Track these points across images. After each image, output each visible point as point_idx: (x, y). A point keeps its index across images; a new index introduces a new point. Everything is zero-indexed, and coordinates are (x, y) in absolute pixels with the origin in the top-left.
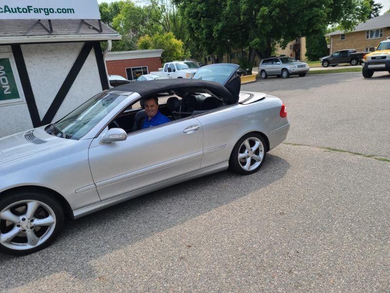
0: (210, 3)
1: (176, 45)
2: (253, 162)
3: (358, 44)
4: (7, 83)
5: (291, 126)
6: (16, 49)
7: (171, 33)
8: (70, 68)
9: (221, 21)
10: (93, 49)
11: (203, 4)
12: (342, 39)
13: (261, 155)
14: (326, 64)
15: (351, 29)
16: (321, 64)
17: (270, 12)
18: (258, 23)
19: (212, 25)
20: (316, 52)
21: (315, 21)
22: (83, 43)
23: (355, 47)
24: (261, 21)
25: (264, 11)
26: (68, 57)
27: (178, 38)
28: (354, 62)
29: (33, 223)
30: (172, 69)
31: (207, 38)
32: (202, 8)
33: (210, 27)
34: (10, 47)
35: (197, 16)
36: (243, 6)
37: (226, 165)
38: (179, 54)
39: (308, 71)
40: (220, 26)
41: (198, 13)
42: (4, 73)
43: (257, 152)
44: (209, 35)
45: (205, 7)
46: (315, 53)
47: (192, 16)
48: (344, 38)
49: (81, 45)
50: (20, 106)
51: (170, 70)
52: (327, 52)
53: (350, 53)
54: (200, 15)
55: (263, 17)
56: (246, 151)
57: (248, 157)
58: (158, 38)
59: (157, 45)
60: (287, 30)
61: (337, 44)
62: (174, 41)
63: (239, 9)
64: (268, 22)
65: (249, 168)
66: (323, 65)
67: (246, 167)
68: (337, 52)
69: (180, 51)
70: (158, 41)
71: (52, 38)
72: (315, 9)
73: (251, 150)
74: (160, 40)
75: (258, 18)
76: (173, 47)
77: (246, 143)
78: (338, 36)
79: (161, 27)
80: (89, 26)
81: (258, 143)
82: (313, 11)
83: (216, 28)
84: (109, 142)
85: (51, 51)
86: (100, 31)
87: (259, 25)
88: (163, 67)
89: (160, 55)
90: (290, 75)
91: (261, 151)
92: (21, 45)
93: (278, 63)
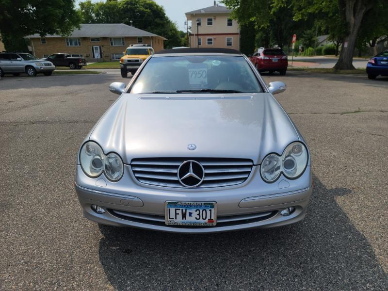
12: (43, 42)
28: (72, 66)
48: (45, 43)
53: (66, 57)
68: (53, 55)
78: (38, 39)
90: (37, 73)
93: (18, 59)
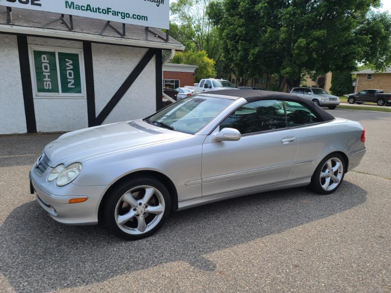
0: (250, 28)
1: (208, 63)
2: (332, 182)
3: (384, 85)
4: (72, 77)
5: (367, 151)
6: (87, 46)
7: (204, 52)
8: (131, 71)
9: (257, 46)
10: (154, 56)
11: (243, 28)
12: (368, 78)
13: (339, 177)
14: (352, 100)
15: (383, 70)
16: (347, 100)
17: (308, 44)
18: (294, 53)
19: (249, 48)
20: (340, 87)
21: (350, 58)
22: (147, 49)
23: (381, 88)
24: (296, 52)
25: (301, 42)
26: (131, 60)
27: (210, 57)
28: (381, 102)
29: (147, 210)
30: (209, 85)
31: (241, 60)
32: (242, 32)
33: (246, 51)
34: (81, 43)
35: (234, 39)
36: (282, 35)
37: (309, 181)
38: (209, 72)
39: (338, 104)
40: (257, 50)
41: (236, 35)
42: (72, 67)
43: (336, 173)
44: (244, 58)
45: (245, 31)
46: (340, 89)
47: (229, 38)
48: (370, 78)
49: (144, 51)
50: (80, 100)
51: (206, 86)
52: (352, 90)
53: (377, 93)
54: (237, 38)
55: (299, 47)
56: (327, 171)
57: (328, 177)
58: (191, 55)
59: (189, 61)
60: (321, 63)
61: (363, 83)
62: (206, 59)
63: (277, 37)
64: (304, 53)
65: (327, 188)
66: (348, 101)
67: (324, 186)
68: (364, 91)
69: (210, 70)
70: (191, 58)
71: (124, 41)
72: (353, 46)
73: (332, 170)
74: (193, 56)
75: (294, 48)
76: (205, 64)
77: (329, 163)
78: (365, 75)
79: (193, 45)
80: (155, 35)
81: (339, 164)
82: (351, 48)
83: (252, 51)
84: (219, 141)
85: (117, 53)
86: (166, 41)
87: (294, 55)
88: (199, 83)
89: (193, 71)
91: (340, 172)
92: (92, 44)
93: (309, 93)
